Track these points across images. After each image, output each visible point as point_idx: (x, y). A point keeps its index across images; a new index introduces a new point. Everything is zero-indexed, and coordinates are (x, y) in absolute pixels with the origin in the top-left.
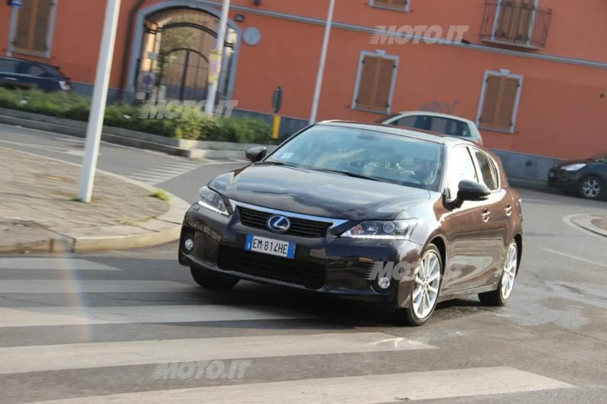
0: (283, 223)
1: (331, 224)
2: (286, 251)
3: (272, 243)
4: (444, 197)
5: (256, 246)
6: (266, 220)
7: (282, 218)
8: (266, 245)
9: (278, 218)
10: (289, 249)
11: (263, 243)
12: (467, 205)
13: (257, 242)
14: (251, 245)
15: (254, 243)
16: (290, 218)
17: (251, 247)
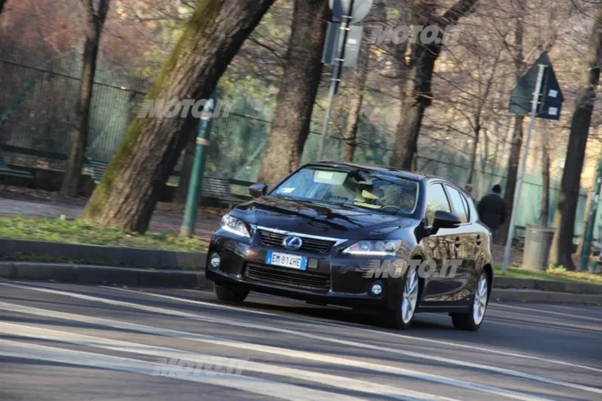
0: (297, 242)
1: (335, 242)
2: (299, 264)
3: (288, 258)
4: (422, 224)
5: (274, 260)
6: (282, 240)
7: (295, 238)
8: (283, 260)
9: (291, 239)
10: (302, 263)
11: (281, 258)
12: (442, 232)
13: (275, 257)
14: (271, 259)
15: (274, 258)
16: (302, 238)
17: (270, 261)
